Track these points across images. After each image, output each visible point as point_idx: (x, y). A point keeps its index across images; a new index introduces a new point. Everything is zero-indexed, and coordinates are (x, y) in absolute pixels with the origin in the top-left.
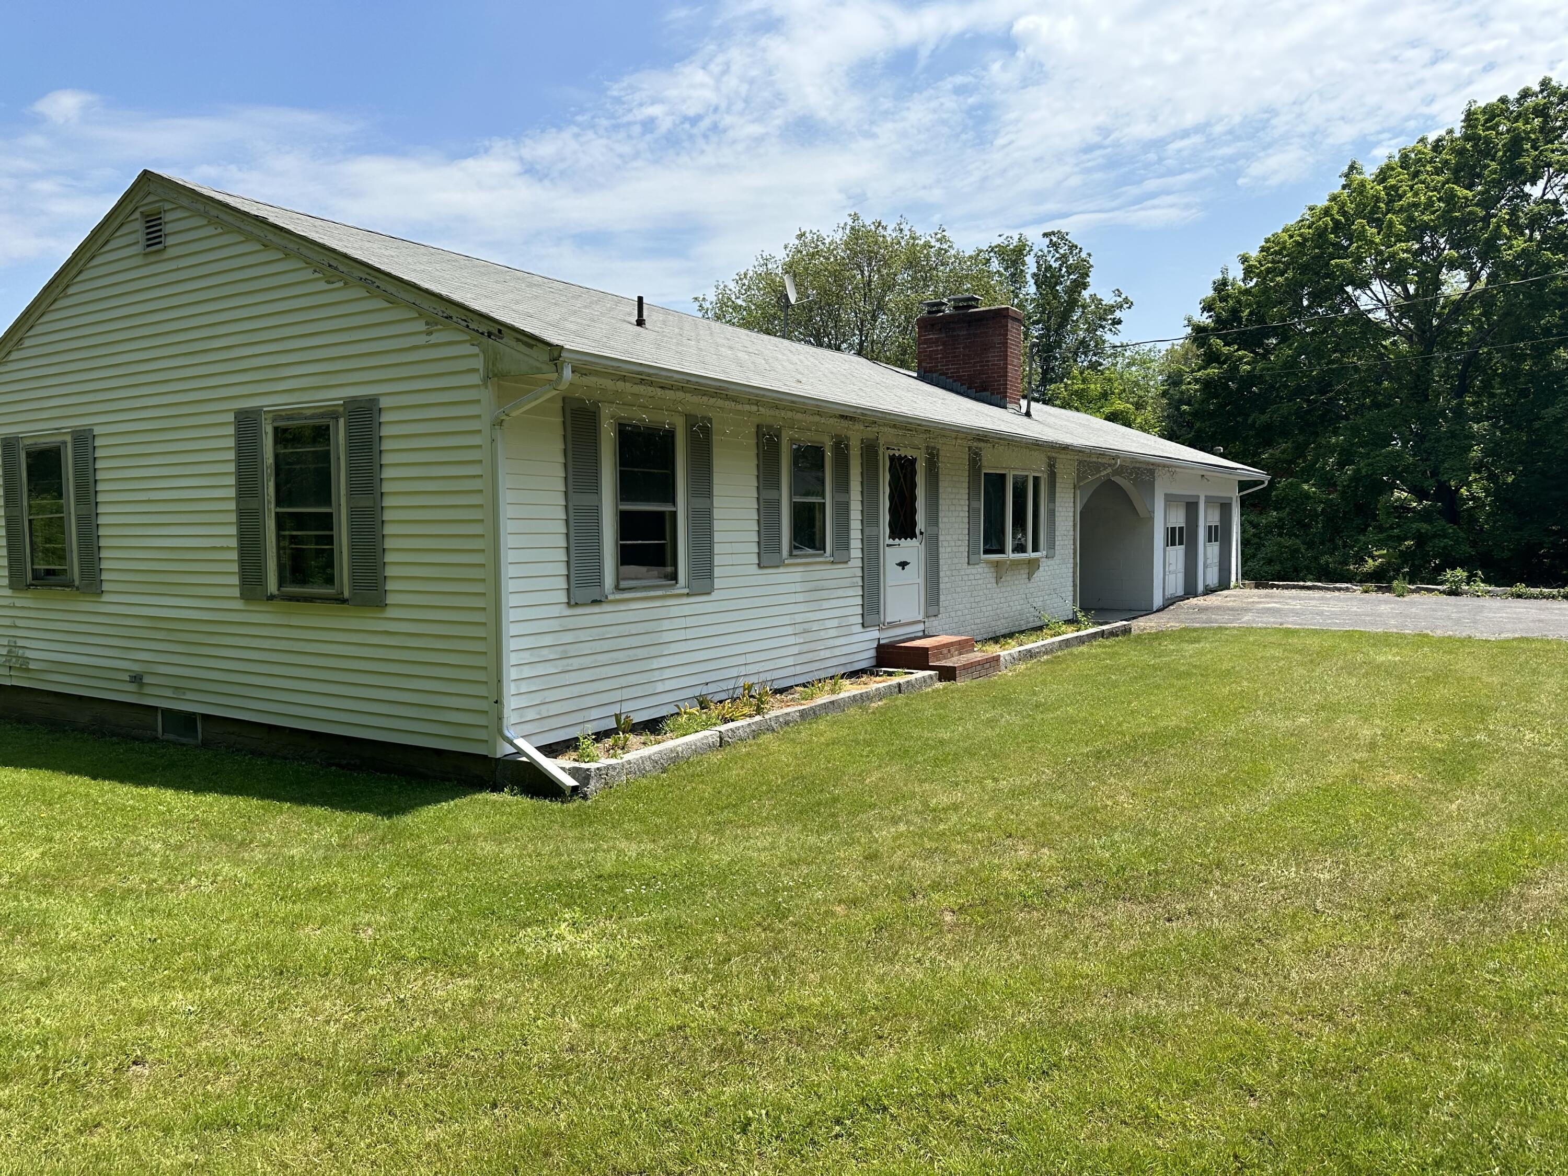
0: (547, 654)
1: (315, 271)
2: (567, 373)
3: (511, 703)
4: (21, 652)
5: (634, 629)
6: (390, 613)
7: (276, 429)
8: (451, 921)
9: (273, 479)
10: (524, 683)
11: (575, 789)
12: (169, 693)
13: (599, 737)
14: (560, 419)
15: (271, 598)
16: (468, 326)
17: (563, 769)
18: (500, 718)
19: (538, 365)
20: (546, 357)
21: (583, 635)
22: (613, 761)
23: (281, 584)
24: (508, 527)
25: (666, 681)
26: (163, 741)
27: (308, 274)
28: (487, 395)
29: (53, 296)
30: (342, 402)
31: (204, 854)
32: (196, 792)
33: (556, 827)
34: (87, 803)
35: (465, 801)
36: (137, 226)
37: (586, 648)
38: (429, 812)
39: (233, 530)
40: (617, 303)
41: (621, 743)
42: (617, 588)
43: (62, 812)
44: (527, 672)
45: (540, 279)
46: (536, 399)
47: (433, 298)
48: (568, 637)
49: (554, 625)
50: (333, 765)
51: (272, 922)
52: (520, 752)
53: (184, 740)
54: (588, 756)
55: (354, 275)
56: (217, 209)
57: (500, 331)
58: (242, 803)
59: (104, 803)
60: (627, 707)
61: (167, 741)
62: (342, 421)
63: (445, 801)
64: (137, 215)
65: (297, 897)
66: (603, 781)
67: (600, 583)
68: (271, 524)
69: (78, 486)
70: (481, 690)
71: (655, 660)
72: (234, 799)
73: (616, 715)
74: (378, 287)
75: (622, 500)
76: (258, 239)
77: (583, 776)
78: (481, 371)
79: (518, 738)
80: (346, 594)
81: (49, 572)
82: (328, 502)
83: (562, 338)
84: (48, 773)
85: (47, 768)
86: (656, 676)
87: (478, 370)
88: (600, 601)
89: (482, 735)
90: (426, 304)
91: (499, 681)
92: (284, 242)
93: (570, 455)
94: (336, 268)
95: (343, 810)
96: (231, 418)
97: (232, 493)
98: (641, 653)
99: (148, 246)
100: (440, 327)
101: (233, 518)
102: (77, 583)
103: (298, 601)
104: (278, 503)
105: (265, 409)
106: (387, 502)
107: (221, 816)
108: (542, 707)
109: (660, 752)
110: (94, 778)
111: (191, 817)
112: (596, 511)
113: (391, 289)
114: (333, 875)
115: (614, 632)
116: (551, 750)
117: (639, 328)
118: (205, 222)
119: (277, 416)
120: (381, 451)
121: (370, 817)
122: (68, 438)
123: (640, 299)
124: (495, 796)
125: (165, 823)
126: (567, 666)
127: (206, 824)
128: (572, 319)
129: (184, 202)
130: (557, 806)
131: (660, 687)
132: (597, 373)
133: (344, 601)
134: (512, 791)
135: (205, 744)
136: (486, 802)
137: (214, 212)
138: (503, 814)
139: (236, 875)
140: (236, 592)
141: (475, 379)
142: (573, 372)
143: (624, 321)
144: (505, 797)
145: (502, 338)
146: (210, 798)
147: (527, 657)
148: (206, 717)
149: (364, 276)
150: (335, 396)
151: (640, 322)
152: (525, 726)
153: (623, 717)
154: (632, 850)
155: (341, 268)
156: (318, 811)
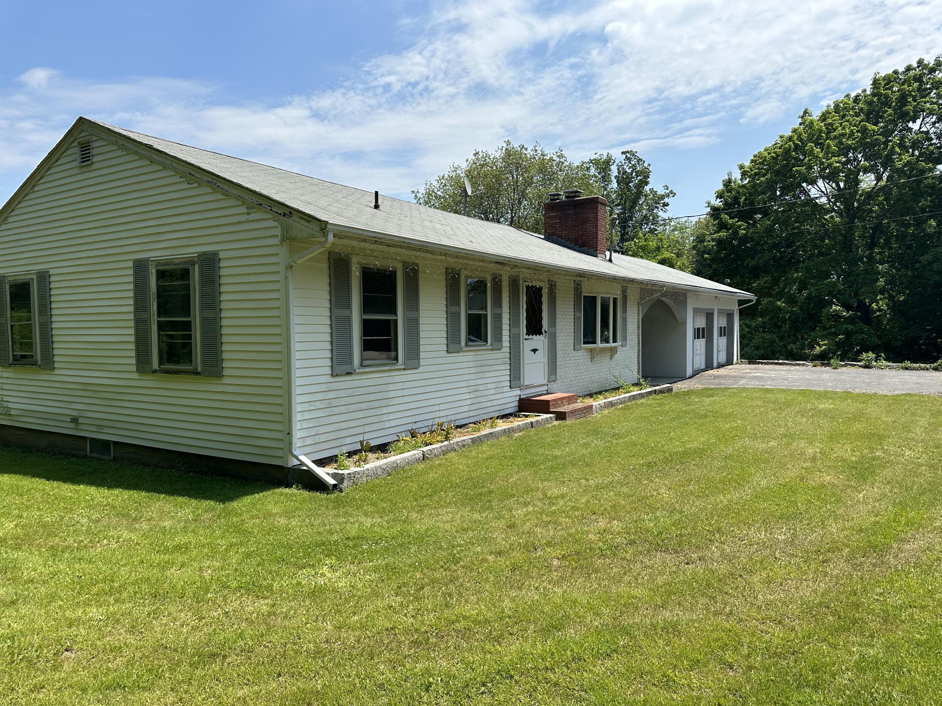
0: (318, 405)
1: (181, 177)
2: (331, 237)
3: (297, 434)
4: (5, 404)
5: (372, 390)
6: (225, 381)
7: (158, 271)
8: (258, 565)
9: (156, 301)
10: (305, 422)
11: (335, 486)
12: (94, 428)
13: (350, 454)
14: (326, 265)
15: (155, 372)
16: (271, 210)
17: (328, 474)
18: (290, 444)
19: (313, 233)
20: (318, 228)
21: (340, 394)
22: (358, 469)
23: (160, 363)
24: (295, 329)
25: (391, 421)
26: (90, 457)
27: (177, 179)
28: (283, 251)
29: (26, 192)
30: (197, 255)
31: (112, 525)
32: (109, 488)
33: (323, 509)
34: (43, 495)
35: (269, 493)
36: (75, 151)
37: (343, 401)
38: (247, 500)
39: (132, 331)
40: (363, 195)
41: (363, 458)
42: (362, 365)
43: (28, 500)
44: (307, 416)
45: (317, 181)
46: (312, 253)
47: (251, 193)
48: (332, 395)
49: (323, 387)
50: (192, 471)
51: (151, 566)
52: (302, 464)
53: (103, 457)
54: (343, 466)
55: (204, 180)
56: (123, 140)
57: (290, 213)
58: (135, 494)
59: (54, 495)
60: (367, 437)
61: (93, 457)
62: (197, 266)
63: (257, 493)
64: (75, 144)
65: (167, 551)
66: (352, 481)
67: (351, 362)
68: (155, 328)
69: (40, 305)
70: (279, 427)
71: (384, 408)
72: (131, 492)
73: (361, 441)
74: (218, 186)
75: (364, 312)
76: (147, 158)
77: (340, 478)
78: (279, 236)
79: (301, 455)
80: (199, 369)
81: (23, 357)
82: (189, 315)
83: (328, 216)
84: (21, 477)
85: (20, 474)
86: (385, 418)
87: (278, 236)
88: (351, 373)
89: (280, 453)
90: (247, 197)
91: (290, 421)
92: (162, 160)
93: (333, 286)
94: (194, 175)
95: (196, 498)
96: (131, 264)
97: (131, 309)
98: (376, 404)
99: (83, 162)
100: (255, 210)
101: (132, 324)
102: (39, 363)
103: (171, 373)
104: (159, 316)
105: (151, 259)
106: (223, 314)
107: (123, 502)
108: (315, 437)
109: (386, 464)
110: (48, 480)
111: (105, 503)
112: (349, 319)
113: (226, 187)
114: (189, 538)
115: (360, 391)
116: (321, 463)
117: (376, 210)
118: (116, 148)
119: (158, 263)
120: (220, 284)
121: (212, 503)
122: (35, 277)
123: (377, 193)
124: (287, 490)
125: (89, 507)
126: (331, 412)
127: (114, 507)
128: (334, 205)
129: (103, 135)
130: (324, 496)
131: (387, 425)
132: (348, 237)
133: (198, 374)
134: (297, 487)
135: (115, 459)
136: (282, 494)
137: (121, 142)
138: (291, 501)
139: (131, 538)
140: (134, 368)
141: (276, 241)
142: (334, 237)
143: (367, 206)
144: (293, 491)
145: (292, 217)
146: (116, 491)
147: (306, 407)
148: (115, 443)
149: (210, 180)
150: (193, 251)
151: (377, 207)
152: (306, 448)
153: (365, 443)
154: (368, 522)
155: (197, 175)
156: (181, 499)
